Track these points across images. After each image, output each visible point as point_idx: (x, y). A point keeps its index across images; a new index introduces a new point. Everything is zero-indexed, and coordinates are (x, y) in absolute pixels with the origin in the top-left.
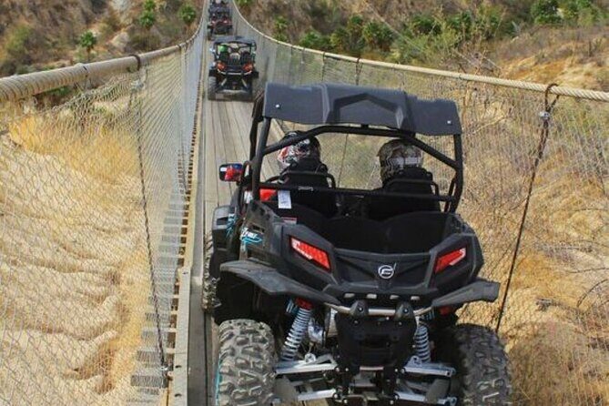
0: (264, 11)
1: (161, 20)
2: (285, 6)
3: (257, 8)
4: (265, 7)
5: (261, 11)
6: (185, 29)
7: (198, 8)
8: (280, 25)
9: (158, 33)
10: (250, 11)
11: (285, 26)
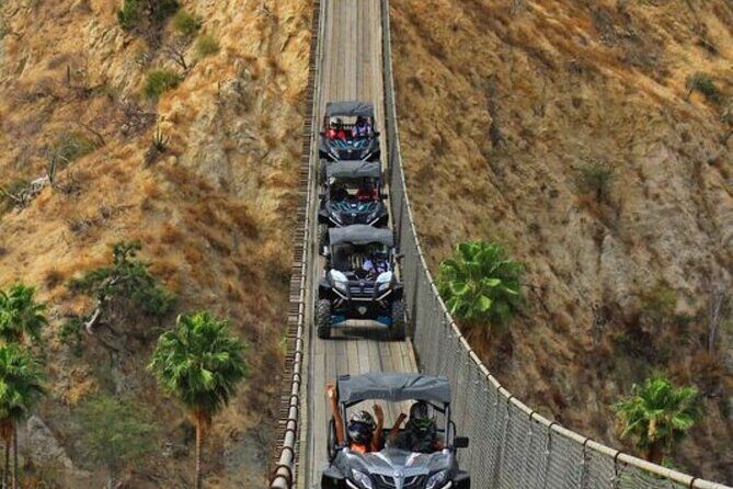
0: (577, 347)
1: (67, 385)
2: (681, 323)
3: (544, 332)
4: (582, 325)
5: (561, 345)
6: (189, 433)
7: (250, 331)
8: (652, 417)
9: (55, 450)
10: (507, 348)
11: (681, 423)
